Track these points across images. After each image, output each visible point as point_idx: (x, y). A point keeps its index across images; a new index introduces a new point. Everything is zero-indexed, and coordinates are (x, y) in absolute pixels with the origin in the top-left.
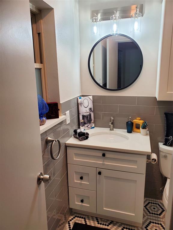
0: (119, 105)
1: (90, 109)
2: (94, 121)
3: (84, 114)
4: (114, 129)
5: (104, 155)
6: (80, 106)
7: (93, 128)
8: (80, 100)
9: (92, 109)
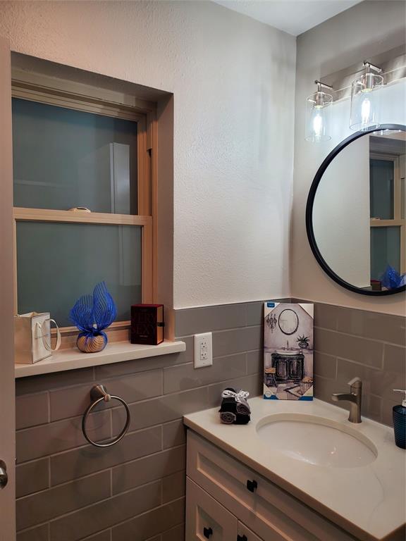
0: (386, 343)
1: (303, 341)
2: (314, 378)
3: (280, 352)
4: (363, 418)
5: (252, 486)
6: (267, 327)
7: (309, 399)
8: (268, 311)
9: (310, 343)
